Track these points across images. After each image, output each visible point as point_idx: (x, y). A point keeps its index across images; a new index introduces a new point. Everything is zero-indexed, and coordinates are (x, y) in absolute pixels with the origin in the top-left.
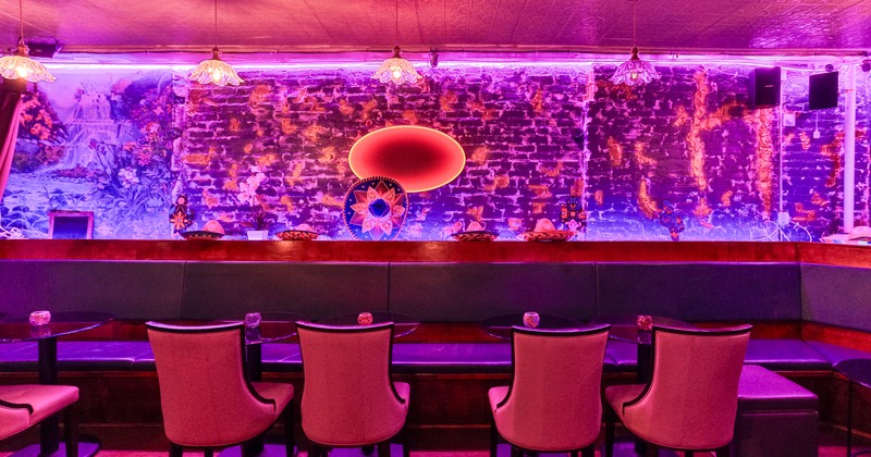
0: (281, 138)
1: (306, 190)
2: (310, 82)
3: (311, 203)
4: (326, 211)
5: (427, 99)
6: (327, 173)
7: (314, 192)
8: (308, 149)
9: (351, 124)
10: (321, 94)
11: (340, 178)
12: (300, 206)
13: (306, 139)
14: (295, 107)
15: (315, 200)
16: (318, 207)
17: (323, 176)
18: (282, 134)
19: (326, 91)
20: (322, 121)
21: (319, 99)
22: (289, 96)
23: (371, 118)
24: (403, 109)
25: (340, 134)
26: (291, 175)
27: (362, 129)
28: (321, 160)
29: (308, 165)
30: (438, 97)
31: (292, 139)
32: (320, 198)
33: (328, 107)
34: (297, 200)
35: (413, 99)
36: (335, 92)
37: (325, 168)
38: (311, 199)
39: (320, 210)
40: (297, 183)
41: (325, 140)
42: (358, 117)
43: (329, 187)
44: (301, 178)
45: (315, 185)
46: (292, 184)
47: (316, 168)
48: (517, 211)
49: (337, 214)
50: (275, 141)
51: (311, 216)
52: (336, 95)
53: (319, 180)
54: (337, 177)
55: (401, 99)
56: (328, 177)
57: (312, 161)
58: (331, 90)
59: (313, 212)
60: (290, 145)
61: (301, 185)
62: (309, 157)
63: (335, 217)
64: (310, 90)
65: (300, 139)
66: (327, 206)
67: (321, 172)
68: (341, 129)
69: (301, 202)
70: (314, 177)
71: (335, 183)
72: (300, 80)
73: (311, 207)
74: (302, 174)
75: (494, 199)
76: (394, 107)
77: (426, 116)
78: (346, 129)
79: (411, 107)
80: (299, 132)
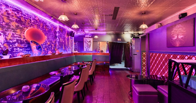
0: (3, 23)
1: (13, 42)
2: (13, 8)
3: (14, 46)
4: (18, 49)
5: (38, 23)
6: (19, 37)
7: (15, 43)
8: (13, 29)
9: (24, 25)
10: (16, 13)
11: (22, 39)
12: (11, 47)
13: (12, 26)
14: (8, 14)
15: (15, 45)
16: (16, 48)
17: (17, 38)
18: (4, 21)
19: (17, 12)
20: (17, 21)
21: (16, 14)
22: (6, 9)
23: (28, 24)
24: (34, 24)
25: (21, 27)
26: (8, 37)
27: (27, 27)
28: (17, 33)
29: (13, 34)
30: (40, 23)
31: (7, 24)
32: (17, 45)
33: (18, 17)
34: (9, 45)
35: (36, 22)
36: (20, 14)
37: (18, 36)
38: (14, 45)
39: (17, 48)
40: (10, 40)
41: (17, 27)
42: (26, 23)
43: (19, 42)
44: (12, 38)
45: (16, 41)
46: (8, 40)
47: (15, 35)
48: (50, 49)
49: (21, 50)
50: (1, 23)
51: (14, 50)
52: (21, 15)
53: (17, 39)
54: (21, 39)
55: (34, 21)
56: (19, 39)
57: (14, 33)
58: (19, 13)
59: (15, 49)
60: (7, 26)
61: (11, 40)
62: (13, 32)
63: (21, 51)
64: (13, 10)
65: (10, 25)
66: (19, 47)
67: (17, 37)
68: (22, 26)
69: (11, 46)
70: (15, 38)
71: (21, 40)
72: (9, 5)
73: (14, 48)
74: (12, 37)
75: (48, 47)
76: (33, 23)
77: (38, 27)
78: (23, 26)
79: (36, 24)
80: (10, 23)
